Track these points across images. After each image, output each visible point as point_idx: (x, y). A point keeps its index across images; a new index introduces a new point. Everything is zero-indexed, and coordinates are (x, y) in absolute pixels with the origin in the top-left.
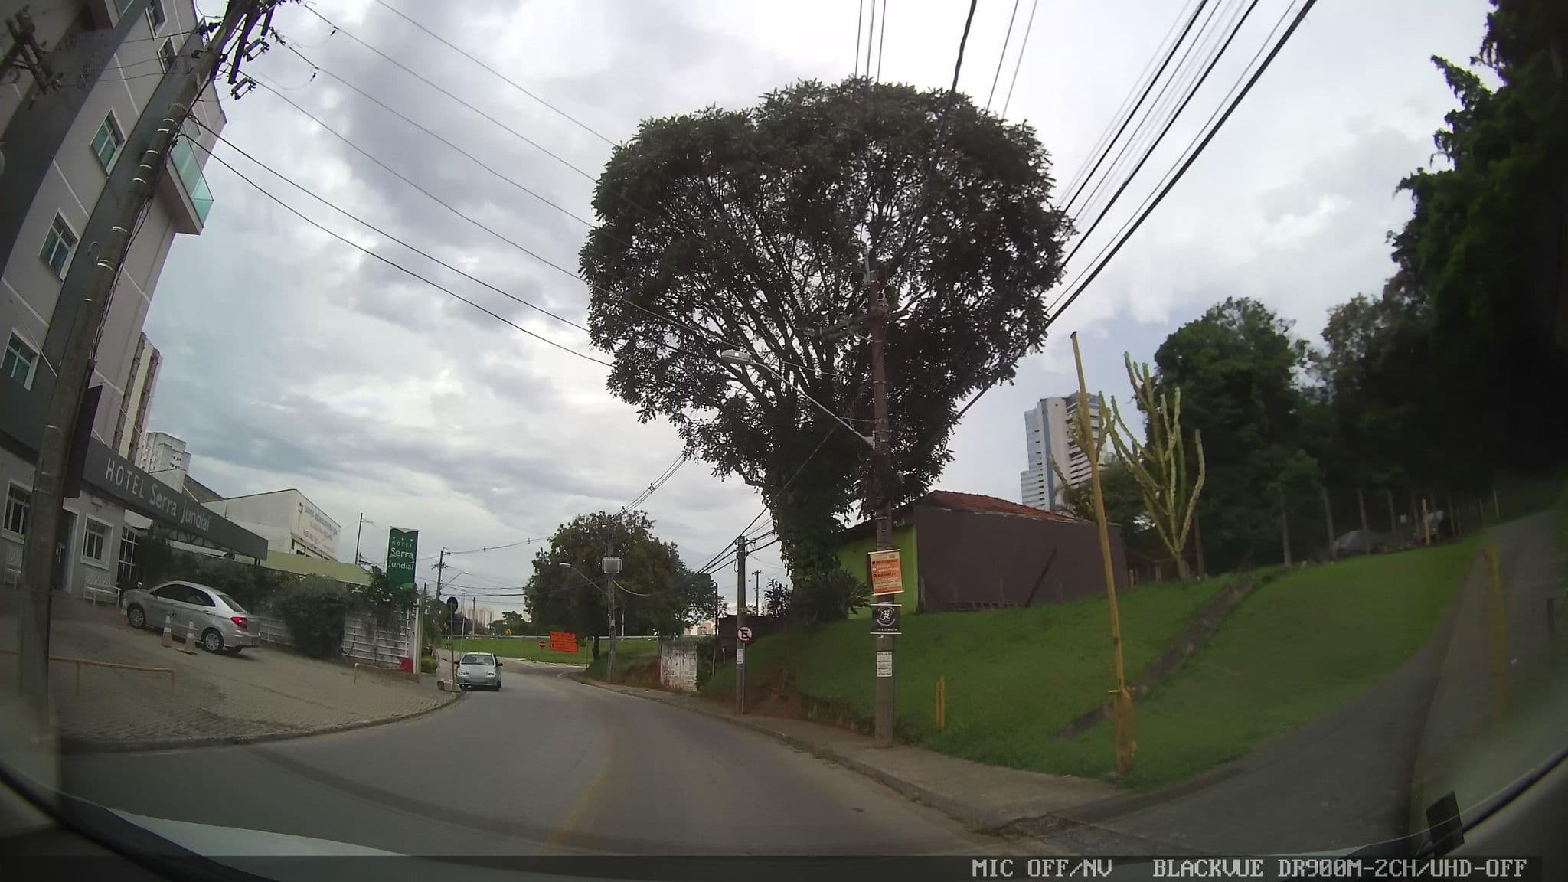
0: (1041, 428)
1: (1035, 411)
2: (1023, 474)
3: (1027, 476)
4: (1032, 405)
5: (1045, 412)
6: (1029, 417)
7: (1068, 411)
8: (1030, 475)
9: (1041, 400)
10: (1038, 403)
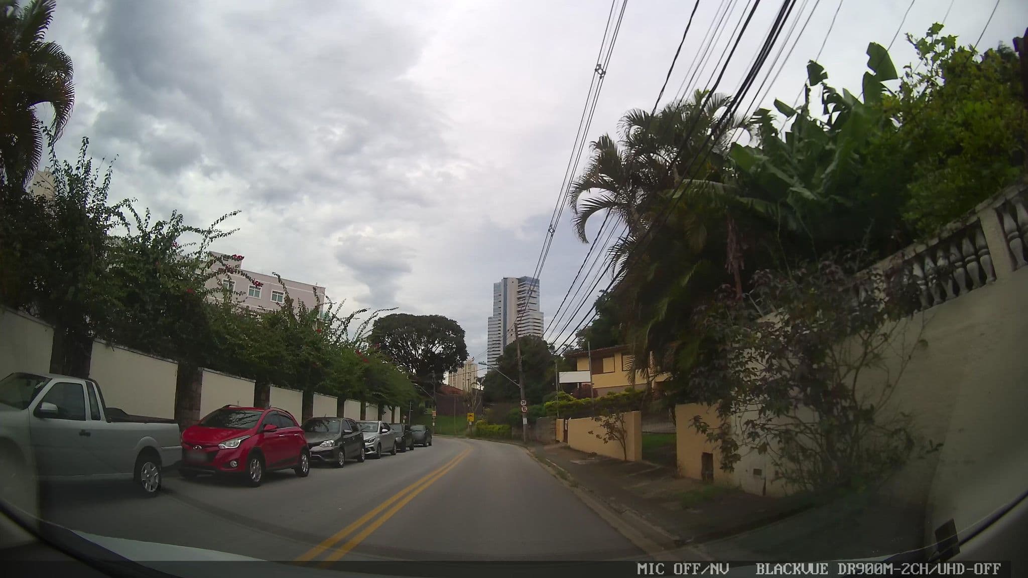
0: (502, 294)
1: (500, 283)
2: (489, 318)
3: (492, 320)
4: (499, 280)
5: (505, 285)
6: (496, 286)
7: (519, 286)
8: (494, 319)
9: (504, 278)
10: (502, 280)
